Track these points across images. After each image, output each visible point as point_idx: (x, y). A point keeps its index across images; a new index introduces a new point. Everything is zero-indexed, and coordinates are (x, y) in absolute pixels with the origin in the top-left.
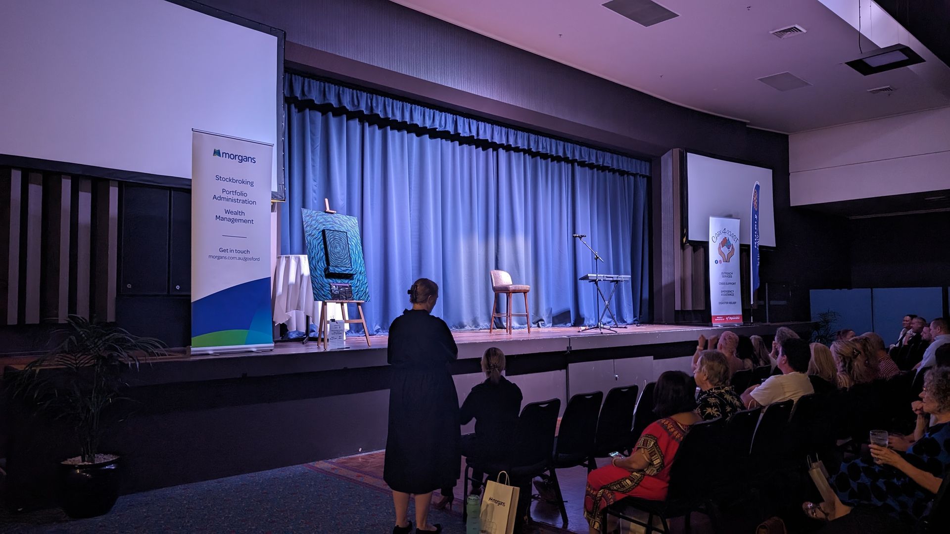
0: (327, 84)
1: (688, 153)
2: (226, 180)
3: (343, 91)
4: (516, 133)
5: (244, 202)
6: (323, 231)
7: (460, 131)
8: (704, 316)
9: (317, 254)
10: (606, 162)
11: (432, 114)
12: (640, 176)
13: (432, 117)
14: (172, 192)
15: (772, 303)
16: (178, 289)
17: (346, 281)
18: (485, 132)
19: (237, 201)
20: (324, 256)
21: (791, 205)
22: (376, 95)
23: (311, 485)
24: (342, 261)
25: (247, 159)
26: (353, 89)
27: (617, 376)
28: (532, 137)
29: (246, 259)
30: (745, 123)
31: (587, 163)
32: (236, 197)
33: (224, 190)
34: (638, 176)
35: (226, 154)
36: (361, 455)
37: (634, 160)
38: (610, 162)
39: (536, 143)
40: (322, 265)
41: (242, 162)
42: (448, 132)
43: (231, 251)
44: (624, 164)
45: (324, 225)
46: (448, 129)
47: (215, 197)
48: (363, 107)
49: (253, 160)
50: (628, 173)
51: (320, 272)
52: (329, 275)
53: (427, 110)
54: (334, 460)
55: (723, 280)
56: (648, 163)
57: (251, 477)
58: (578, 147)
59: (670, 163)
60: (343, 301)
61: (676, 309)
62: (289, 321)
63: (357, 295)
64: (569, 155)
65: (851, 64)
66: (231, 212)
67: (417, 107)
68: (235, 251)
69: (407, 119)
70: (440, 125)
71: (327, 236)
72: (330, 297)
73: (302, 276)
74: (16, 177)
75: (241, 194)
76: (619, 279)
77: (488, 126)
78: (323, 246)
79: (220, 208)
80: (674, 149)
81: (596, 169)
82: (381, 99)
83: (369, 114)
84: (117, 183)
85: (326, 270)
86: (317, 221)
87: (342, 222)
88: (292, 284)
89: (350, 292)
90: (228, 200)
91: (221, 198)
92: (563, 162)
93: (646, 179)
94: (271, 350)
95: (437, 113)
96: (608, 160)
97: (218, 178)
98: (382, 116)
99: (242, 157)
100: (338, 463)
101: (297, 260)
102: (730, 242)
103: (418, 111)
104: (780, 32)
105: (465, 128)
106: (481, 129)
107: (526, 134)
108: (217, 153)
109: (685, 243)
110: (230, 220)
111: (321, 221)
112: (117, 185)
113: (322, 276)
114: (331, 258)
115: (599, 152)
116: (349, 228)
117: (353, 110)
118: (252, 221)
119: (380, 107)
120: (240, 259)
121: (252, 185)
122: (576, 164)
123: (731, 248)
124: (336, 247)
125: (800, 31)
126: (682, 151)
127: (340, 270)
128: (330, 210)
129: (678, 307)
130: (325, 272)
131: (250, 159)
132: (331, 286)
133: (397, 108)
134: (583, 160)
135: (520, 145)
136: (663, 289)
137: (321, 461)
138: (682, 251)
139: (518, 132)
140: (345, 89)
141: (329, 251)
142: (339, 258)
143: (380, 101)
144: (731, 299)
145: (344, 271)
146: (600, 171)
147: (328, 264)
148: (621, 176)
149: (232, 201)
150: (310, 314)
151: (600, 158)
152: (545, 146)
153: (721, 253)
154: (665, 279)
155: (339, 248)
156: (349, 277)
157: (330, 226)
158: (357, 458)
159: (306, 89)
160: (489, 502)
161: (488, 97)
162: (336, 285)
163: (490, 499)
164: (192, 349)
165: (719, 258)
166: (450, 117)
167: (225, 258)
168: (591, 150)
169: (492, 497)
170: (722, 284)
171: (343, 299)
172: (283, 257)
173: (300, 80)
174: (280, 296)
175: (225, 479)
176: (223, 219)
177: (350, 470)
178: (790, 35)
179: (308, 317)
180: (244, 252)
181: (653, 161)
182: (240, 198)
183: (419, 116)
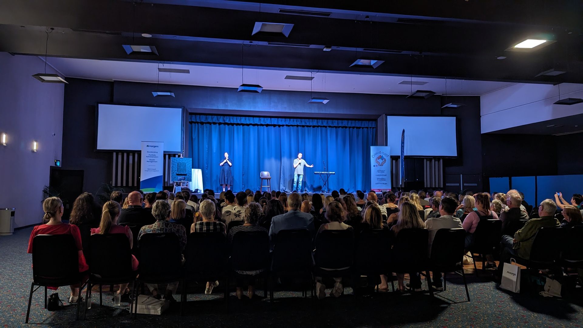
1: (388, 116)
5: (155, 157)
9: (175, 169)
12: (370, 128)
13: (250, 120)
15: (465, 184)
17: (184, 176)
19: (153, 157)
20: (177, 170)
21: (483, 133)
25: (156, 146)
29: (155, 171)
32: (152, 156)
39: (302, 122)
40: (176, 172)
43: (151, 169)
47: (147, 157)
49: (158, 146)
50: (362, 128)
51: (175, 174)
52: (177, 175)
56: (374, 122)
66: (151, 160)
71: (179, 164)
72: (177, 180)
74: (115, 154)
75: (154, 155)
76: (329, 174)
78: (177, 167)
79: (148, 159)
80: (383, 115)
83: (223, 122)
86: (176, 160)
87: (185, 160)
89: (185, 179)
90: (150, 157)
91: (148, 157)
93: (374, 128)
95: (252, 118)
97: (148, 152)
102: (383, 157)
108: (148, 146)
110: (151, 162)
111: (178, 160)
114: (179, 170)
115: (339, 121)
116: (188, 161)
118: (157, 161)
119: (228, 120)
121: (157, 153)
126: (386, 116)
127: (181, 173)
128: (182, 157)
132: (178, 177)
133: (235, 119)
135: (292, 124)
140: (214, 117)
142: (182, 170)
143: (228, 118)
144: (384, 182)
148: (358, 129)
149: (151, 157)
151: (340, 123)
153: (377, 162)
155: (182, 167)
157: (181, 161)
165: (376, 164)
166: (257, 119)
167: (150, 171)
170: (379, 175)
176: (149, 162)
180: (154, 169)
181: (376, 120)
182: (154, 156)
183: (243, 120)
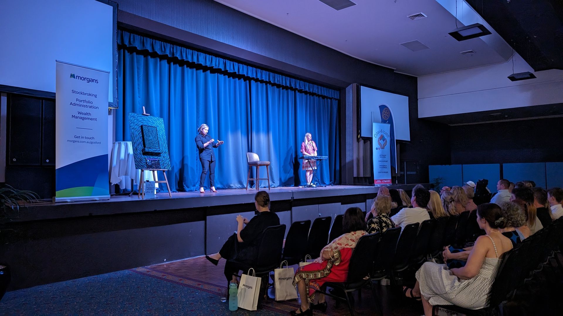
0: (145, 38)
1: (361, 86)
2: (78, 93)
3: (155, 42)
4: (261, 71)
6: (142, 127)
7: (228, 69)
8: (370, 180)
9: (138, 141)
10: (314, 90)
11: (211, 58)
12: (334, 99)
13: (211, 60)
14: (44, 101)
15: (408, 173)
16: (48, 162)
17: (156, 157)
18: (244, 70)
19: (86, 106)
20: (142, 142)
21: (419, 118)
22: (176, 45)
23: (133, 281)
24: (153, 145)
25: (93, 81)
26: (162, 41)
27: (320, 214)
28: (271, 74)
29: (92, 143)
30: (393, 70)
31: (303, 91)
32: (85, 104)
33: (77, 100)
34: (333, 99)
35: (79, 77)
36: (166, 263)
37: (330, 90)
38: (317, 90)
39: (274, 78)
40: (141, 147)
41: (89, 82)
42: (220, 69)
43: (82, 138)
44: (325, 92)
45: (142, 122)
46: (220, 67)
47: (71, 104)
48: (168, 53)
49: (96, 81)
50: (327, 98)
51: (140, 151)
52: (145, 153)
53: (208, 56)
54: (149, 267)
55: (380, 159)
56: (339, 92)
57: (95, 278)
58: (298, 81)
59: (351, 92)
60: (154, 169)
61: (354, 176)
62: (121, 182)
63: (163, 166)
64: (293, 86)
65: (451, 34)
66: (82, 113)
67: (201, 53)
68: (84, 138)
69: (195, 61)
70: (216, 65)
71: (144, 129)
72: (146, 166)
73: (129, 155)
75: (89, 102)
76: (321, 158)
77: (245, 67)
78: (141, 135)
79: (75, 110)
80: (353, 84)
81: (308, 95)
82: (179, 48)
83: (172, 57)
84: (6, 94)
85: (143, 150)
86: (138, 120)
87: (154, 121)
88: (122, 159)
89: (159, 164)
90: (80, 106)
91: (75, 105)
92: (290, 90)
93: (337, 101)
94: (109, 199)
95: (214, 57)
96: (315, 89)
97: (74, 92)
98: (179, 58)
99: (89, 79)
100: (151, 268)
101: (126, 145)
102: (384, 137)
103: (202, 56)
104: (413, 16)
105: (231, 67)
106: (241, 68)
107: (268, 73)
108: (73, 76)
109: (359, 138)
110: (81, 118)
111: (140, 120)
112: (6, 95)
113: (141, 154)
114: (147, 143)
115: (310, 84)
116: (158, 124)
117: (161, 54)
118: (96, 119)
119: (179, 53)
120: (88, 142)
121: (96, 96)
122: (297, 91)
123: (385, 141)
124: (150, 136)
125: (424, 16)
126: (358, 85)
127: (152, 150)
128: (146, 113)
129: (355, 175)
130: (142, 151)
131: (94, 80)
132: (146, 160)
133: (189, 54)
134: (301, 89)
135: (264, 79)
136: (347, 165)
137: (141, 267)
138: (358, 143)
139: (263, 71)
140: (157, 41)
141: (145, 139)
142: (152, 143)
143: (178, 49)
144: (385, 170)
145: (155, 151)
146: (311, 96)
147: (145, 146)
148: (323, 99)
149: (83, 106)
150: (134, 178)
151: (311, 88)
152: (279, 80)
153: (380, 144)
154: (348, 159)
155: (151, 137)
156: (158, 154)
157: (146, 123)
158: (164, 265)
159: (132, 40)
160: (243, 287)
161: (245, 49)
162: (149, 159)
163: (243, 285)
164: (56, 199)
165: (378, 146)
166: (222, 60)
167: (78, 142)
168: (306, 83)
169: (244, 284)
170: (380, 161)
171: (154, 168)
172: (117, 143)
173: (128, 35)
174: (115, 167)
175: (78, 279)
176: (77, 118)
177: (159, 272)
178: (418, 19)
179: (132, 180)
180: (90, 138)
181: (341, 90)
182: (88, 104)
183: (202, 59)
